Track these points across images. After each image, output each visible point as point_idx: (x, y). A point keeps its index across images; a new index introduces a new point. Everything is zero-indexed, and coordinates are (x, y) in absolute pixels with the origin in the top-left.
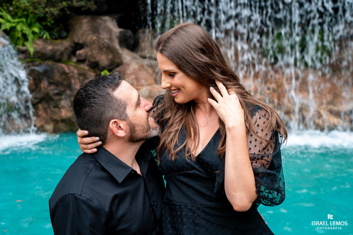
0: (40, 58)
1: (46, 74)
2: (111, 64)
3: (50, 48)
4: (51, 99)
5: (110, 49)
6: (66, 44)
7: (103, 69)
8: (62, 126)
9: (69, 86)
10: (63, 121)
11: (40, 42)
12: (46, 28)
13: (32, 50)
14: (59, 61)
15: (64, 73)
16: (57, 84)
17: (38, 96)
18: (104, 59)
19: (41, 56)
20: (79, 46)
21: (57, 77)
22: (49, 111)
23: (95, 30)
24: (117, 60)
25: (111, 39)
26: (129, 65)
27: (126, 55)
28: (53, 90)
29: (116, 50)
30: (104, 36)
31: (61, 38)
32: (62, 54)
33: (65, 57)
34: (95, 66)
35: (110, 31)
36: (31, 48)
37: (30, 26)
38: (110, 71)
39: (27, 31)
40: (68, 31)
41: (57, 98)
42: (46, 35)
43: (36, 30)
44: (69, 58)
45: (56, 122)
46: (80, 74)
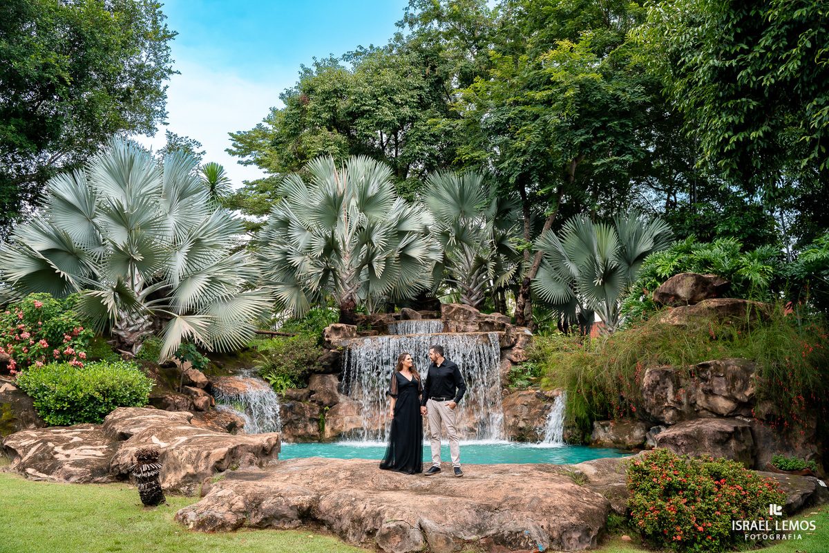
0: (288, 399)
1: (291, 408)
2: (331, 403)
3: (295, 393)
4: (293, 423)
5: (331, 394)
6: (305, 391)
7: (326, 405)
8: (299, 439)
9: (304, 415)
10: (299, 436)
11: (290, 390)
12: (294, 382)
13: (284, 394)
14: (300, 401)
15: (302, 408)
16: (297, 414)
17: (286, 420)
18: (326, 400)
19: (289, 398)
20: (312, 392)
21: (297, 409)
22: (291, 430)
23: (323, 383)
24: (334, 401)
25: (332, 388)
26: (342, 403)
27: (342, 398)
28: (294, 417)
29: (335, 394)
30: (328, 386)
31: (303, 387)
32: (302, 396)
33: (304, 399)
34: (321, 404)
35: (332, 383)
36: (284, 393)
37: (285, 381)
38: (329, 407)
39: (283, 383)
40: (308, 384)
41: (296, 422)
42: (294, 386)
43: (288, 383)
44: (307, 399)
45: (295, 437)
46: (310, 408)
